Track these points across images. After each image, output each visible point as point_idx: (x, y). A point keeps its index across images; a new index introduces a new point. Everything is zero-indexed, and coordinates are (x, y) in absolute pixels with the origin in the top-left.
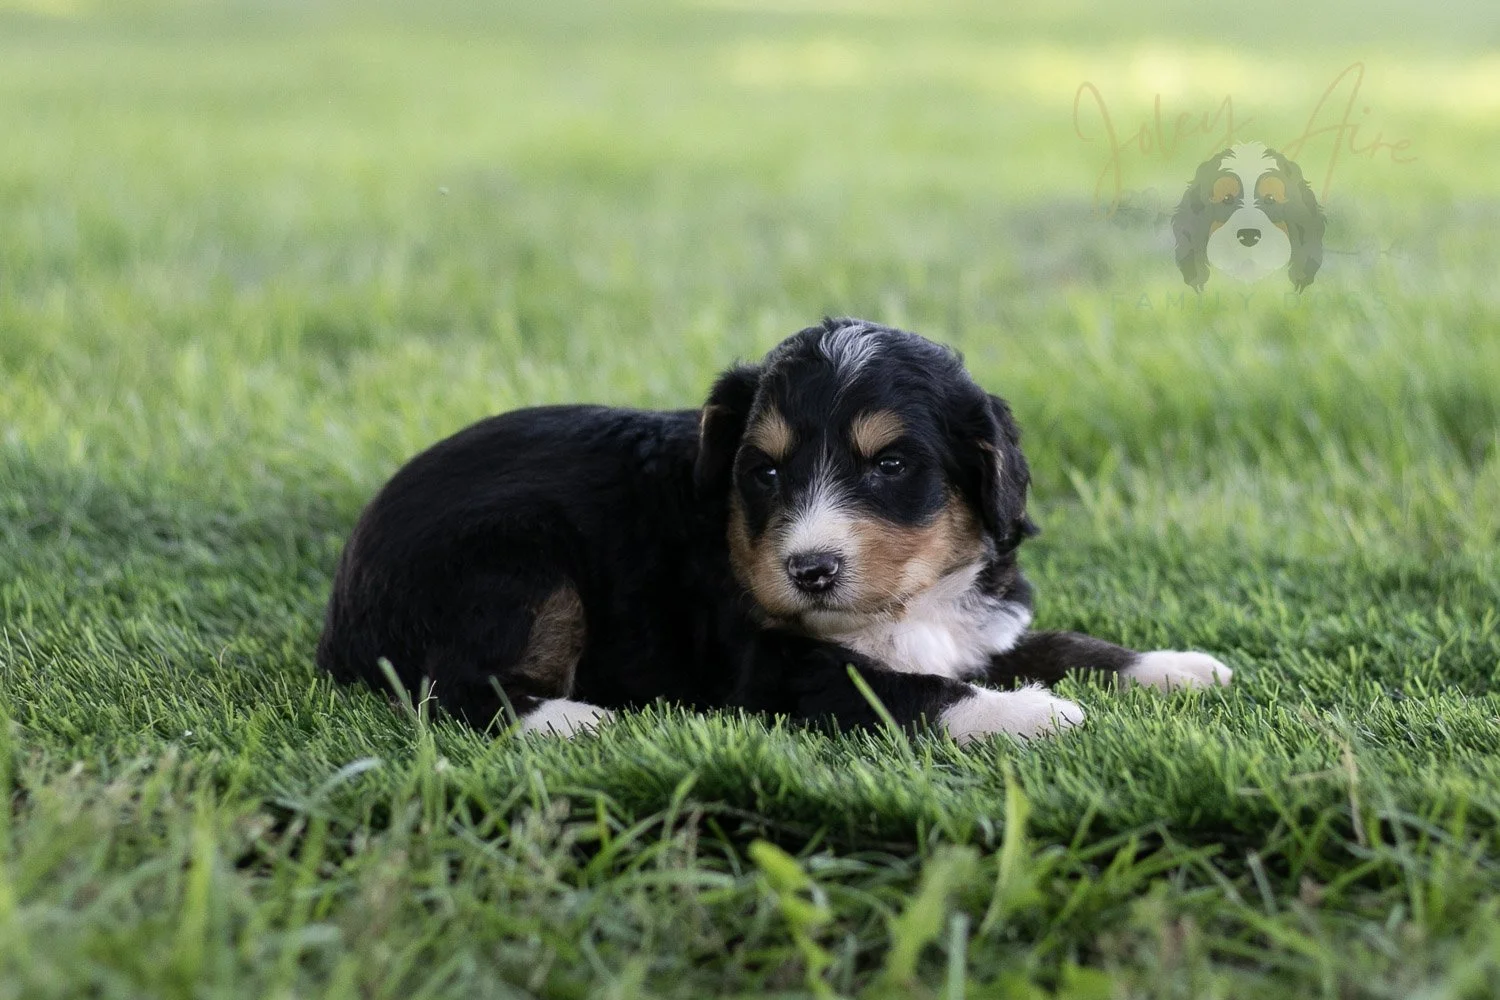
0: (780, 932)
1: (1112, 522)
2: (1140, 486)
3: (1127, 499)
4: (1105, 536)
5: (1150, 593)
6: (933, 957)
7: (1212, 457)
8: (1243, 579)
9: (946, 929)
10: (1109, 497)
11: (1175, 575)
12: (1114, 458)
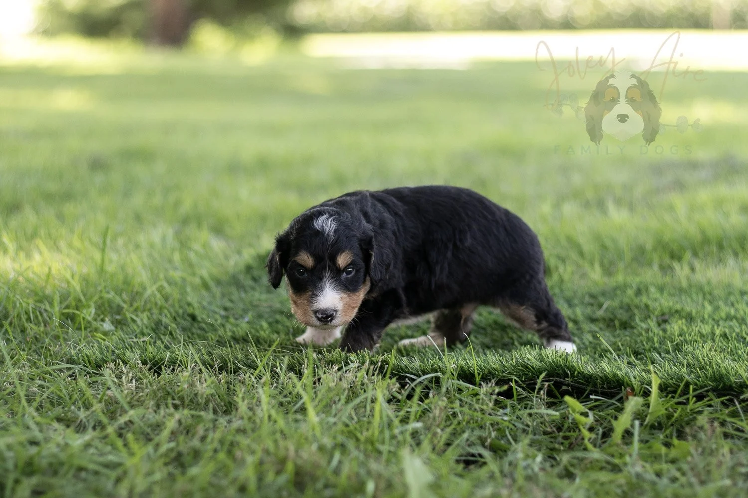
0: (575, 426)
1: (688, 279)
2: (697, 264)
3: (692, 269)
4: (684, 284)
5: (700, 302)
6: (628, 434)
7: (721, 255)
8: (732, 298)
9: (632, 426)
10: (686, 269)
11: (708, 296)
12: (688, 256)
